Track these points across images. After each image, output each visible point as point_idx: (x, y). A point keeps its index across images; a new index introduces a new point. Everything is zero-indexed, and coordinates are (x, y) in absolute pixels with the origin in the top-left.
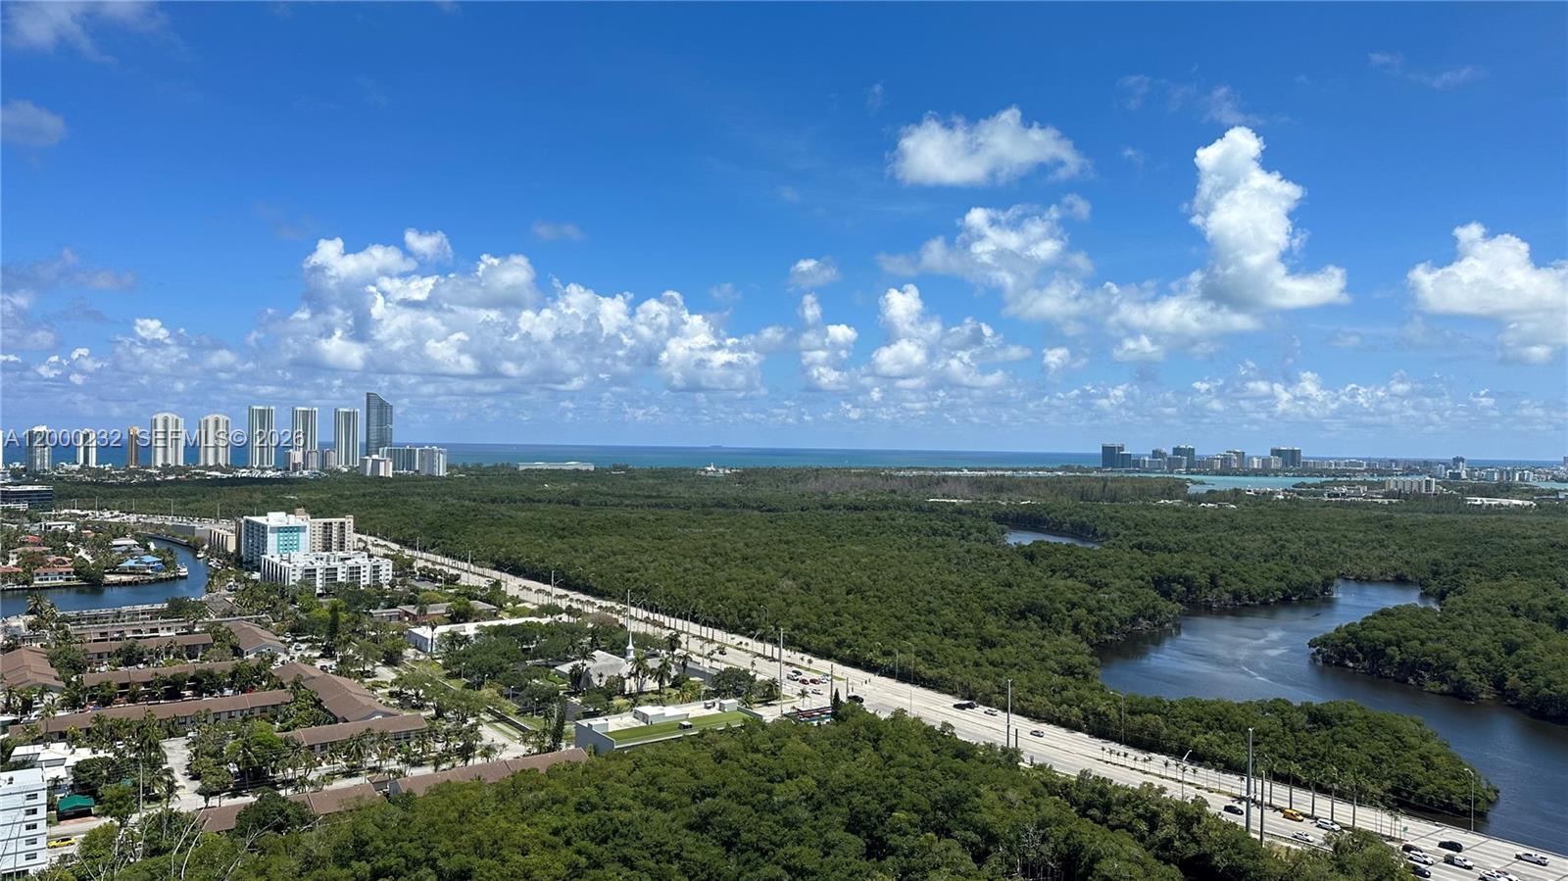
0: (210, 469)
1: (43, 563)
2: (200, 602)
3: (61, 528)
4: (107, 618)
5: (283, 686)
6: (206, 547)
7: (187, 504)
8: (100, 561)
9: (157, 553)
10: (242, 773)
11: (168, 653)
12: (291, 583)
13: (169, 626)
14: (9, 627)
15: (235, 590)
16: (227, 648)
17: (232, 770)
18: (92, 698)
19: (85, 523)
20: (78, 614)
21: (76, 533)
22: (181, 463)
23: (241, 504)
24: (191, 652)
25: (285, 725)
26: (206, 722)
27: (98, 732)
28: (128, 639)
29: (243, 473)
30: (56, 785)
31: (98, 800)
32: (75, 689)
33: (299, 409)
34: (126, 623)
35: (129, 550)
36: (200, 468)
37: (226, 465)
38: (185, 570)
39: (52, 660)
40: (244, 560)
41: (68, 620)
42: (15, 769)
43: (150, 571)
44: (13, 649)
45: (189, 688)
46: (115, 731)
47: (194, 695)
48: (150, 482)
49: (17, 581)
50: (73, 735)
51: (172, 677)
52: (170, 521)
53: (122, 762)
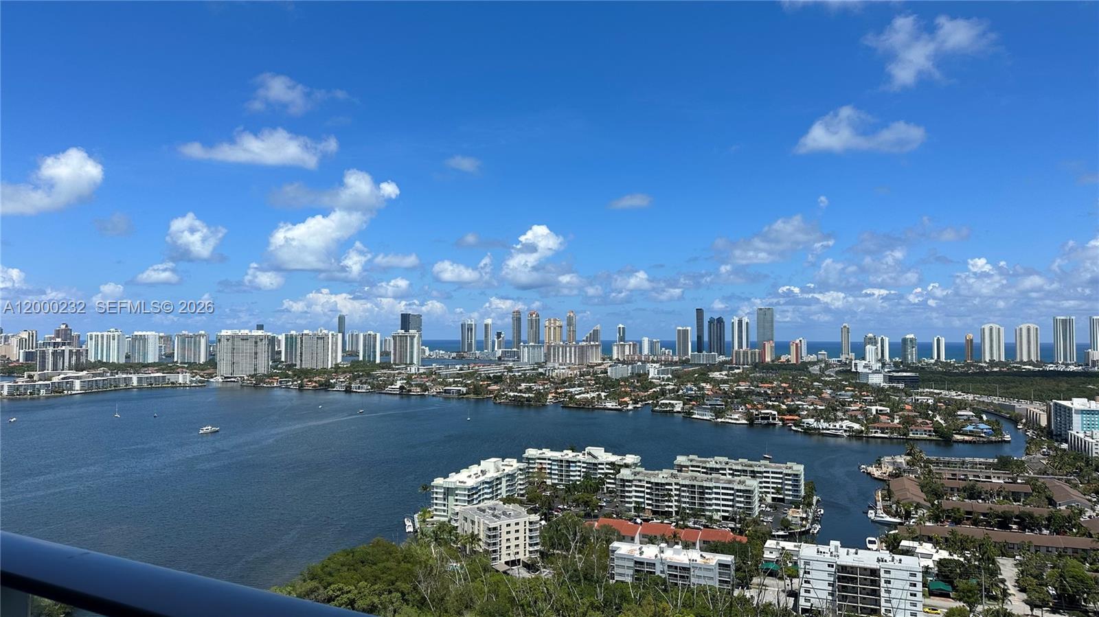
1: (914, 423)
2: (1021, 461)
3: (925, 401)
4: (956, 464)
5: (1090, 536)
6: (1024, 421)
7: (1008, 389)
8: (950, 425)
9: (987, 423)
10: (1058, 597)
11: (998, 495)
12: (1094, 455)
13: (999, 475)
14: (896, 462)
15: (1047, 455)
16: (1043, 498)
17: (1051, 592)
18: (948, 517)
19: (939, 399)
20: (937, 459)
21: (934, 404)
22: (1003, 359)
23: (1050, 390)
24: (1016, 496)
25: (1094, 567)
26: (1029, 550)
27: (953, 541)
28: (970, 480)
29: (1050, 367)
30: (927, 571)
31: (954, 588)
32: (937, 509)
33: (1095, 317)
34: (969, 469)
35: (969, 419)
36: (1017, 363)
37: (1037, 361)
38: (1008, 436)
39: (922, 487)
40: (1054, 433)
41: (931, 462)
42: (902, 554)
43: (983, 435)
44: (898, 477)
45: (1015, 523)
46: (964, 543)
47: (1019, 529)
48: (982, 373)
49: (899, 433)
50: (937, 540)
51: (1002, 513)
52: (996, 400)
53: (970, 566)
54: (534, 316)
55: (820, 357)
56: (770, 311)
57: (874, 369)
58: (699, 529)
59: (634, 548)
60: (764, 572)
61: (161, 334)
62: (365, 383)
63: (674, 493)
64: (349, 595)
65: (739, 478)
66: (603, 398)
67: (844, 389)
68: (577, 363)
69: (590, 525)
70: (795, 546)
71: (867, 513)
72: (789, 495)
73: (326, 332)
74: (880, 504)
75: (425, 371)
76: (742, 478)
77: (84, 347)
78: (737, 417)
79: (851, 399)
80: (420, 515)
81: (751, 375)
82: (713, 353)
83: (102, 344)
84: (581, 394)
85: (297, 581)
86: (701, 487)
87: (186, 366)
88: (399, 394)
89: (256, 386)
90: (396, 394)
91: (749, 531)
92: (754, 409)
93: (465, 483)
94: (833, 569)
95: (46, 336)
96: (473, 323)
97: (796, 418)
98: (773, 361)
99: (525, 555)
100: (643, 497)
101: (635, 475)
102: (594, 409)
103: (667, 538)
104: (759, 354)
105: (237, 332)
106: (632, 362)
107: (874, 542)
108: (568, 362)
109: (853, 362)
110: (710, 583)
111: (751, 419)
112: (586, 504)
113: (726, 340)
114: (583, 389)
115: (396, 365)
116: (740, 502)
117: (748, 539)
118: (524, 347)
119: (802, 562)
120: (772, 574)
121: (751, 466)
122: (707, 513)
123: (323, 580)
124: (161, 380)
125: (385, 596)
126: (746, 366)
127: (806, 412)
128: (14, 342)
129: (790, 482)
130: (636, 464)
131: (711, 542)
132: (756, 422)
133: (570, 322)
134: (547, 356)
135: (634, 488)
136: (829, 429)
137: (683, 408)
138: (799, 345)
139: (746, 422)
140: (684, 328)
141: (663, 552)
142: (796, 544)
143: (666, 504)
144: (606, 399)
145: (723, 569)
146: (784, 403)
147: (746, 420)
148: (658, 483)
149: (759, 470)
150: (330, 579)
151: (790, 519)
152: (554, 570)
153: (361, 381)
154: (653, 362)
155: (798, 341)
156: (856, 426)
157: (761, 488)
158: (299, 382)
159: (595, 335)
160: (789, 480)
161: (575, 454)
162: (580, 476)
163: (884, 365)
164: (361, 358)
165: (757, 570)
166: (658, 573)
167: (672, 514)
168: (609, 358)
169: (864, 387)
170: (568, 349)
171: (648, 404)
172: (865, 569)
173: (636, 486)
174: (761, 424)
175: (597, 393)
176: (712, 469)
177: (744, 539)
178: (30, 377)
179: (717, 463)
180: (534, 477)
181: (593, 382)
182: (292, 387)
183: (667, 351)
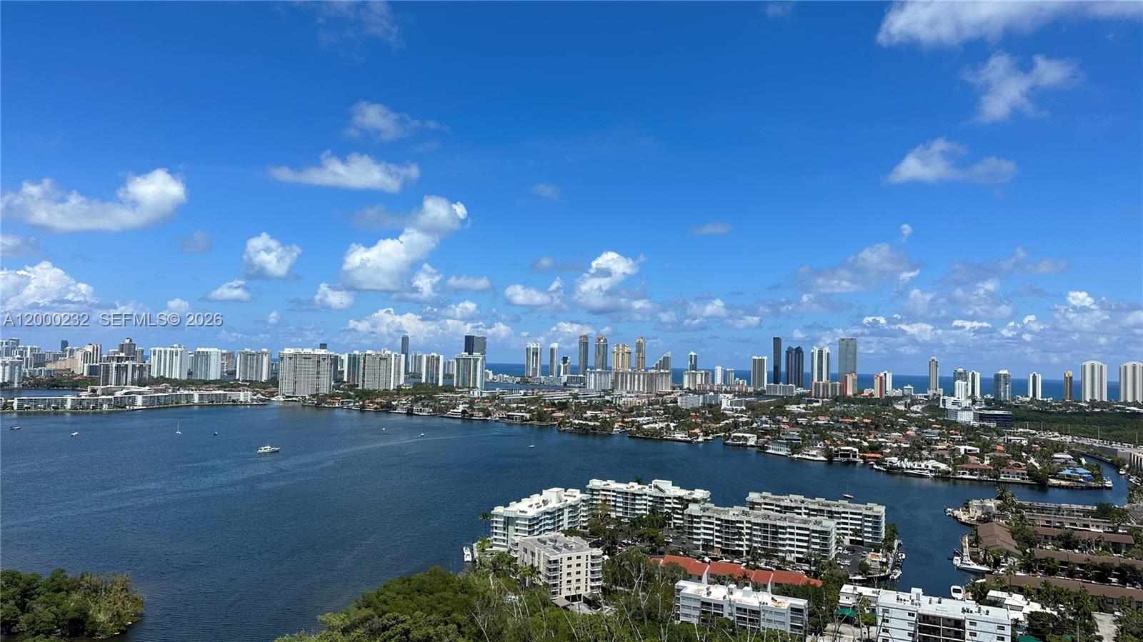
0: (1129, 404)
1: (1006, 465)
2: (1123, 509)
3: (1018, 441)
4: (1051, 511)
6: (1127, 466)
7: (1111, 431)
8: (1045, 468)
9: (1087, 467)
11: (1097, 545)
13: (1098, 524)
14: (985, 506)
18: (1041, 567)
19: (1034, 440)
20: (1030, 504)
21: (1028, 446)
22: (1105, 399)
24: (1117, 547)
26: (1129, 606)
27: (1046, 593)
28: (1066, 528)
30: (1016, 624)
32: (1030, 557)
34: (1065, 517)
35: (1066, 462)
36: (1121, 404)
38: (1110, 482)
39: (1013, 534)
41: (1024, 508)
42: (990, 605)
43: (1082, 480)
44: (988, 522)
45: (1115, 576)
46: (1058, 595)
47: (1119, 583)
48: (1081, 412)
49: (989, 475)
50: (1028, 591)
51: (1100, 564)
52: (1097, 443)
53: (1064, 621)
54: (602, 341)
55: (906, 392)
56: (853, 342)
57: (964, 406)
58: (771, 570)
59: (700, 588)
60: (840, 619)
61: (224, 351)
62: (427, 406)
63: (745, 531)
64: (404, 625)
65: (815, 518)
66: (672, 429)
67: (930, 427)
68: (646, 392)
69: (655, 561)
70: (873, 592)
71: (953, 559)
72: (869, 538)
73: (389, 352)
74: (966, 551)
75: (488, 395)
76: (819, 518)
77: (147, 362)
78: (815, 454)
79: (939, 438)
80: (479, 544)
81: (831, 410)
82: (790, 385)
83: (165, 360)
84: (649, 424)
85: (352, 608)
86: (774, 526)
87: (248, 384)
88: (461, 418)
89: (317, 406)
90: (458, 418)
91: (825, 574)
92: (833, 445)
93: (526, 512)
94: (914, 619)
95: (111, 350)
96: (538, 347)
97: (878, 456)
98: (855, 395)
99: (586, 590)
100: (712, 535)
101: (704, 511)
102: (662, 439)
103: (736, 578)
104: (840, 387)
105: (300, 350)
106: (704, 392)
107: (959, 591)
108: (636, 390)
109: (941, 398)
110: (781, 627)
111: (830, 456)
112: (652, 539)
113: (805, 371)
114: (651, 418)
115: (459, 388)
116: (816, 544)
117: (823, 583)
118: (591, 373)
119: (881, 609)
120: (848, 621)
121: (828, 506)
122: (780, 554)
123: (378, 608)
124: (222, 398)
125: (441, 627)
126: (826, 400)
127: (889, 451)
128: (79, 355)
129: (870, 524)
130: (706, 499)
131: (784, 585)
132: (835, 459)
133: (639, 346)
134: (615, 384)
135: (702, 525)
136: (913, 469)
137: (757, 442)
138: (884, 379)
139: (825, 459)
140: (760, 358)
141: (731, 593)
142: (874, 590)
143: (737, 542)
144: (675, 430)
145: (795, 614)
146: (865, 440)
147: (825, 457)
148: (729, 521)
149: (837, 510)
150: (386, 608)
151: (869, 563)
152: (616, 607)
153: (423, 404)
154: (726, 392)
155: (882, 374)
156: (943, 466)
157: (838, 529)
158: (361, 403)
159: (665, 363)
160: (869, 522)
161: (641, 486)
162: (645, 510)
163: (974, 402)
164: (424, 381)
165: (832, 616)
166: (726, 615)
167: (743, 554)
168: (679, 387)
169: (953, 425)
170: (636, 376)
171: (720, 436)
172: (949, 620)
173: (705, 523)
174: (840, 461)
175: (666, 423)
176: (786, 507)
177: (819, 583)
178: (94, 391)
179: (792, 501)
180: (598, 509)
181: (662, 412)
182: (353, 408)
183: (741, 381)
